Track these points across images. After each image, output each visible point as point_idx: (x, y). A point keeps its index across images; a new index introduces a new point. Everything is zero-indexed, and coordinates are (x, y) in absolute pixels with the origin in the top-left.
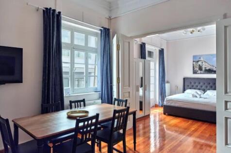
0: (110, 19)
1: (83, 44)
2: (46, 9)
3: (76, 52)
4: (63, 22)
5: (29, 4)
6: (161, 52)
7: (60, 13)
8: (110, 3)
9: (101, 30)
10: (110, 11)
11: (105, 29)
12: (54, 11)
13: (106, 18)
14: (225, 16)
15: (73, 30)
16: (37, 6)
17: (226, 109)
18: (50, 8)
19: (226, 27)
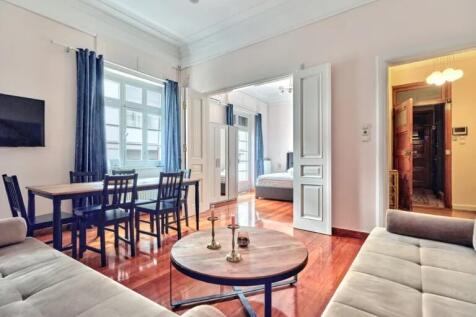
0: (179, 69)
1: (140, 102)
2: (81, 50)
3: (129, 112)
4: (106, 69)
5: (55, 42)
6: (259, 118)
7: (101, 56)
8: (179, 48)
9: (165, 84)
10: (180, 59)
11: (170, 81)
12: (92, 53)
13: (173, 68)
14: (303, 67)
15: (122, 82)
16: (66, 46)
17: (302, 174)
18: (86, 50)
19: (302, 79)
